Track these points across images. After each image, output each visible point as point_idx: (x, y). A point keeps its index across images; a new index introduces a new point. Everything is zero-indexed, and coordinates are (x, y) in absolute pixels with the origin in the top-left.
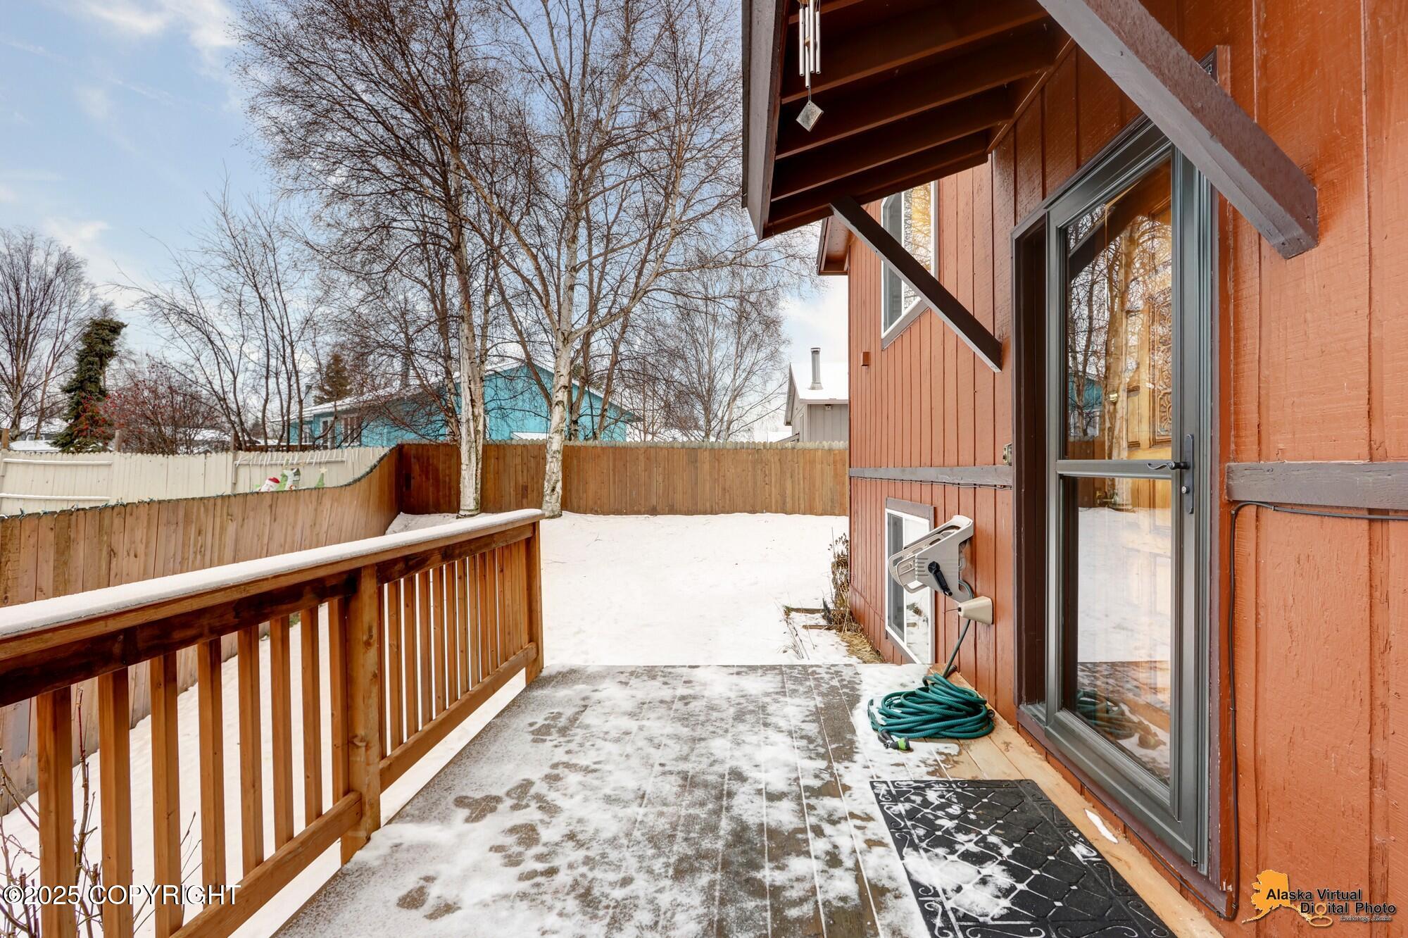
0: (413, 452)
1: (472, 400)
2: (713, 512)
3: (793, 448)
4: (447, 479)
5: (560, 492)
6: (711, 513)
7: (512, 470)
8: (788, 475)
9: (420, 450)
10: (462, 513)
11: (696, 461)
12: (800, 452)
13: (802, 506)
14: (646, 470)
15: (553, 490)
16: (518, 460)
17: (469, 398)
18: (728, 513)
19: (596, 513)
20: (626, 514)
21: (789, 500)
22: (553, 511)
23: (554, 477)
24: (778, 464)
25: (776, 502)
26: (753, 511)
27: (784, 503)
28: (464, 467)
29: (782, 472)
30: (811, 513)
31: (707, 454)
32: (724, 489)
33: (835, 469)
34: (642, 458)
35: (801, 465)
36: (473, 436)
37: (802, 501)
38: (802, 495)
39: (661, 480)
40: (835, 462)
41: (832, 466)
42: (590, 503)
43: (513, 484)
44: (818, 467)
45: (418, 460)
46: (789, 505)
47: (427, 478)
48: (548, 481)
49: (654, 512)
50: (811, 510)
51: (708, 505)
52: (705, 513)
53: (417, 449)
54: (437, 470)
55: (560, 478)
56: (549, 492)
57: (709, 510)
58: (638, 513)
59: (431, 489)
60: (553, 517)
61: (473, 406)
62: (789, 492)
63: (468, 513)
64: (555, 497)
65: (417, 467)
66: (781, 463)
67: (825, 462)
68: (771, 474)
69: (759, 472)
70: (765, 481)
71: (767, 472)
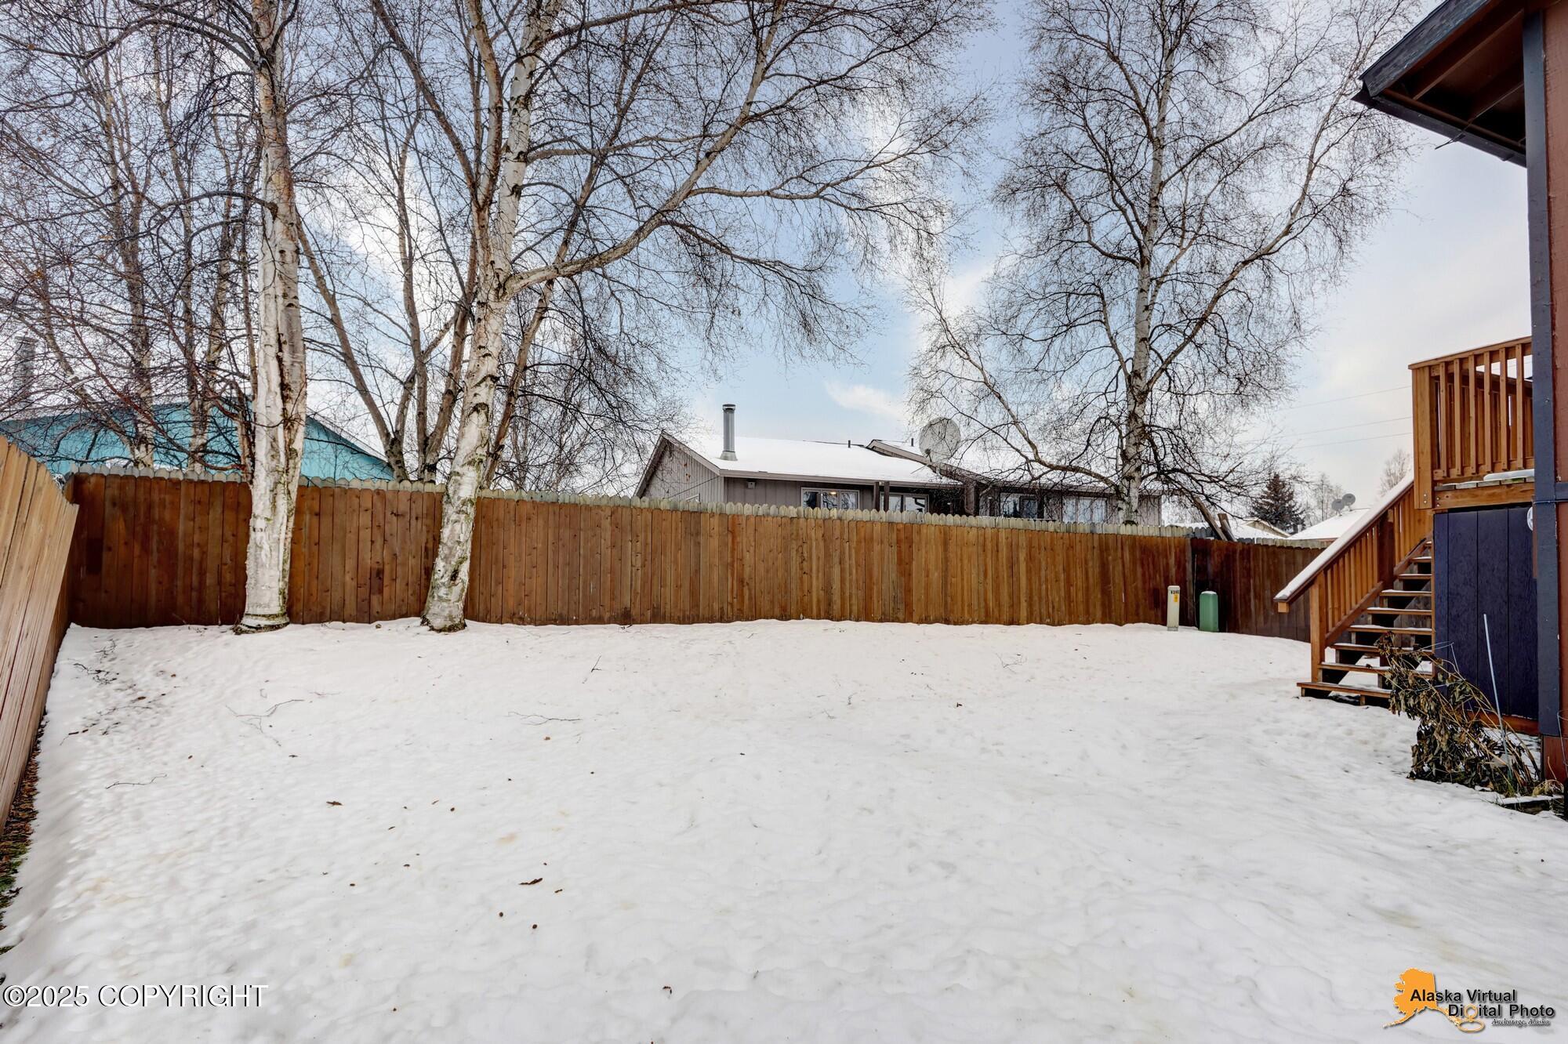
0: (112, 492)
1: (284, 386)
2: (723, 618)
3: (840, 519)
4: (196, 553)
5: (466, 579)
6: (721, 620)
7: (351, 538)
8: (836, 560)
9: (130, 489)
10: (247, 621)
11: (698, 534)
12: (853, 525)
13: (855, 608)
14: (613, 546)
15: (454, 576)
16: (365, 519)
17: (276, 379)
18: (747, 620)
19: (521, 621)
20: (577, 623)
21: (836, 598)
22: (451, 618)
23: (459, 552)
24: (822, 544)
25: (819, 601)
26: (784, 616)
27: (830, 603)
28: (258, 523)
29: (828, 556)
30: (869, 618)
31: (715, 521)
32: (741, 581)
33: (899, 552)
34: (606, 523)
35: (854, 545)
36: (283, 459)
37: (854, 601)
38: (854, 591)
39: (639, 564)
40: (899, 541)
41: (895, 549)
42: (511, 603)
43: (350, 564)
44: (877, 548)
45: (124, 509)
46: (837, 607)
47: (146, 550)
48: (446, 559)
49: (626, 618)
50: (866, 615)
51: (716, 606)
52: (710, 620)
53: (121, 488)
54: (172, 533)
55: (469, 555)
56: (446, 580)
57: (717, 615)
58: (599, 621)
59: (153, 572)
60: (451, 629)
61: (285, 398)
62: (836, 586)
63: (264, 622)
64: (457, 590)
65: (121, 525)
66: (825, 541)
67: (885, 541)
68: (811, 558)
69: (794, 553)
70: (802, 569)
71: (805, 555)
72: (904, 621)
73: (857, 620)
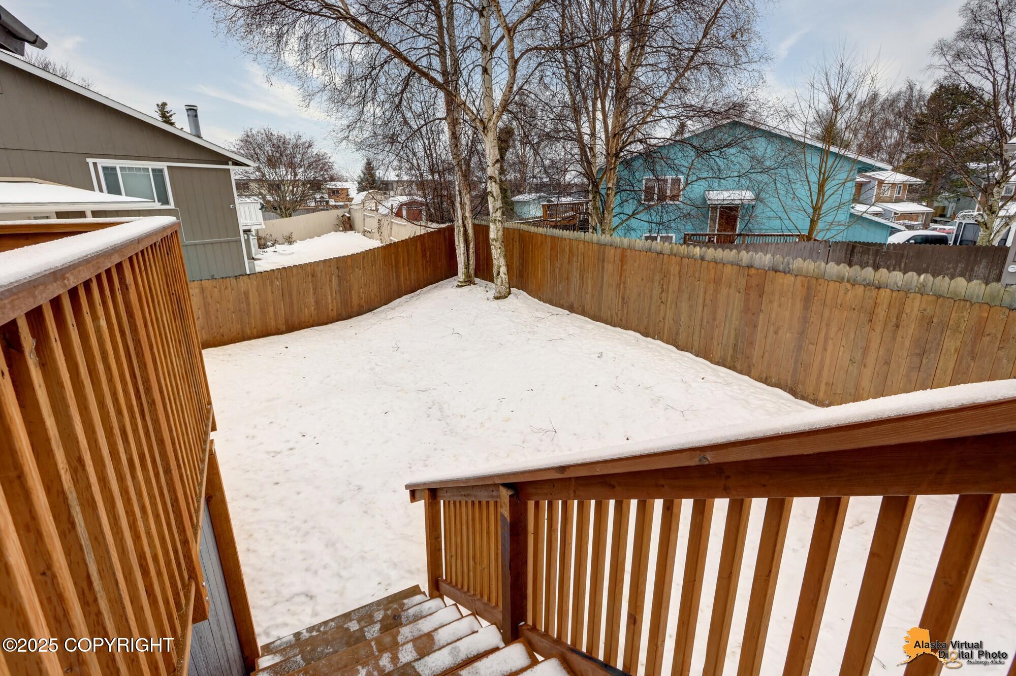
5: (504, 276)
15: (498, 274)
21: (682, 329)
22: (500, 293)
23: (496, 263)
26: (646, 334)
27: (677, 333)
37: (697, 337)
38: (698, 327)
55: (502, 264)
64: (499, 280)
66: (680, 277)
67: (733, 284)
68: (668, 290)
69: (656, 284)
70: (661, 298)
71: (665, 287)
72: (741, 372)
73: (697, 356)
